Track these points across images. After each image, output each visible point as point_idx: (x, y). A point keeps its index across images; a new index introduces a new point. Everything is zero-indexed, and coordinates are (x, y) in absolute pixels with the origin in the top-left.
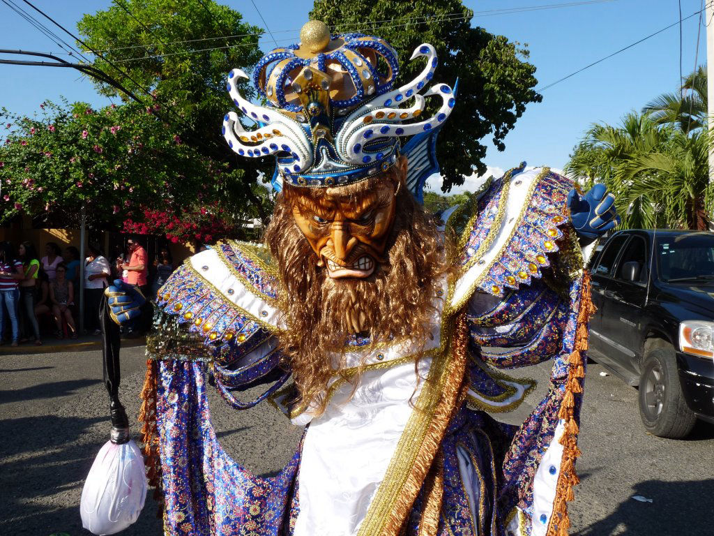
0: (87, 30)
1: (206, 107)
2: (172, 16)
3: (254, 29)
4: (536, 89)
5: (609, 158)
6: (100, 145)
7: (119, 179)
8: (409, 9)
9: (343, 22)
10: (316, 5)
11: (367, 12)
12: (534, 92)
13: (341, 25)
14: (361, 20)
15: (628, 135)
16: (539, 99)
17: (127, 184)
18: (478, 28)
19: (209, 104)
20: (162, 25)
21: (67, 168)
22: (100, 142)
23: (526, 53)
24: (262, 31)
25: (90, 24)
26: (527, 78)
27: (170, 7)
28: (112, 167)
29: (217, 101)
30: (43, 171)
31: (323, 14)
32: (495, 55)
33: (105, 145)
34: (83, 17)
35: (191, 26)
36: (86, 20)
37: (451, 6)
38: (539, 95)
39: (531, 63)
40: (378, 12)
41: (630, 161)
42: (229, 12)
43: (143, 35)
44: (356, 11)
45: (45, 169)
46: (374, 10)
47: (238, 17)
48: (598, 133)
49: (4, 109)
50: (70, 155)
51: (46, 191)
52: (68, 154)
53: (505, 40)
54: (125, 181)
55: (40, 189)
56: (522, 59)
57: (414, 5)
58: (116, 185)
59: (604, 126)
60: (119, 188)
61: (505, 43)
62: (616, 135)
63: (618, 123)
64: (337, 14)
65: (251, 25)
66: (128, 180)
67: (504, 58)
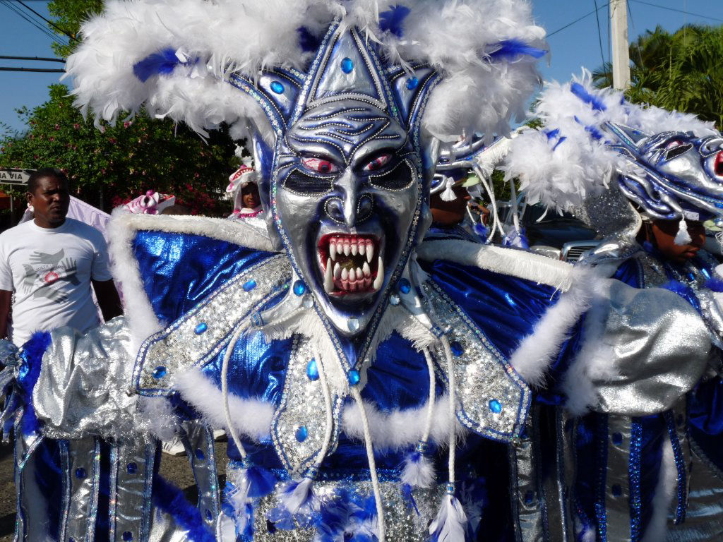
0: (59, 10)
6: (115, 138)
7: (132, 165)
17: (140, 168)
21: (91, 158)
22: (115, 135)
28: (127, 156)
30: (72, 162)
33: (118, 137)
45: (74, 160)
49: (24, 107)
50: (92, 148)
51: (78, 178)
52: (88, 145)
54: (138, 166)
55: (73, 177)
58: (132, 171)
60: (134, 173)
66: (140, 164)
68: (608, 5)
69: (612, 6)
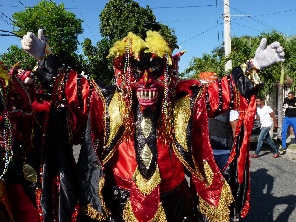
0: (16, 18)
1: (63, 48)
2: (49, 14)
3: (80, 20)
4: (177, 44)
5: (197, 68)
6: (30, 64)
8: (134, 16)
9: (111, 20)
10: (102, 13)
11: (120, 16)
12: (176, 45)
13: (111, 21)
14: (118, 20)
15: (204, 61)
16: (178, 47)
18: (158, 22)
19: (64, 48)
20: (45, 17)
23: (174, 32)
24: (82, 21)
25: (17, 16)
26: (174, 40)
27: (49, 11)
29: (67, 47)
31: (104, 16)
32: (163, 33)
34: (14, 13)
35: (57, 18)
36: (15, 14)
37: (149, 15)
38: (178, 46)
39: (175, 35)
40: (123, 17)
41: (202, 70)
42: (71, 14)
43: (38, 21)
44: (116, 16)
46: (122, 16)
47: (74, 16)
48: (195, 60)
53: (167, 27)
56: (172, 34)
57: (136, 14)
58: (36, 77)
59: (197, 58)
61: (167, 28)
62: (200, 60)
63: (201, 57)
64: (109, 17)
65: (79, 19)
67: (166, 34)
68: (223, 23)
69: (225, 23)
